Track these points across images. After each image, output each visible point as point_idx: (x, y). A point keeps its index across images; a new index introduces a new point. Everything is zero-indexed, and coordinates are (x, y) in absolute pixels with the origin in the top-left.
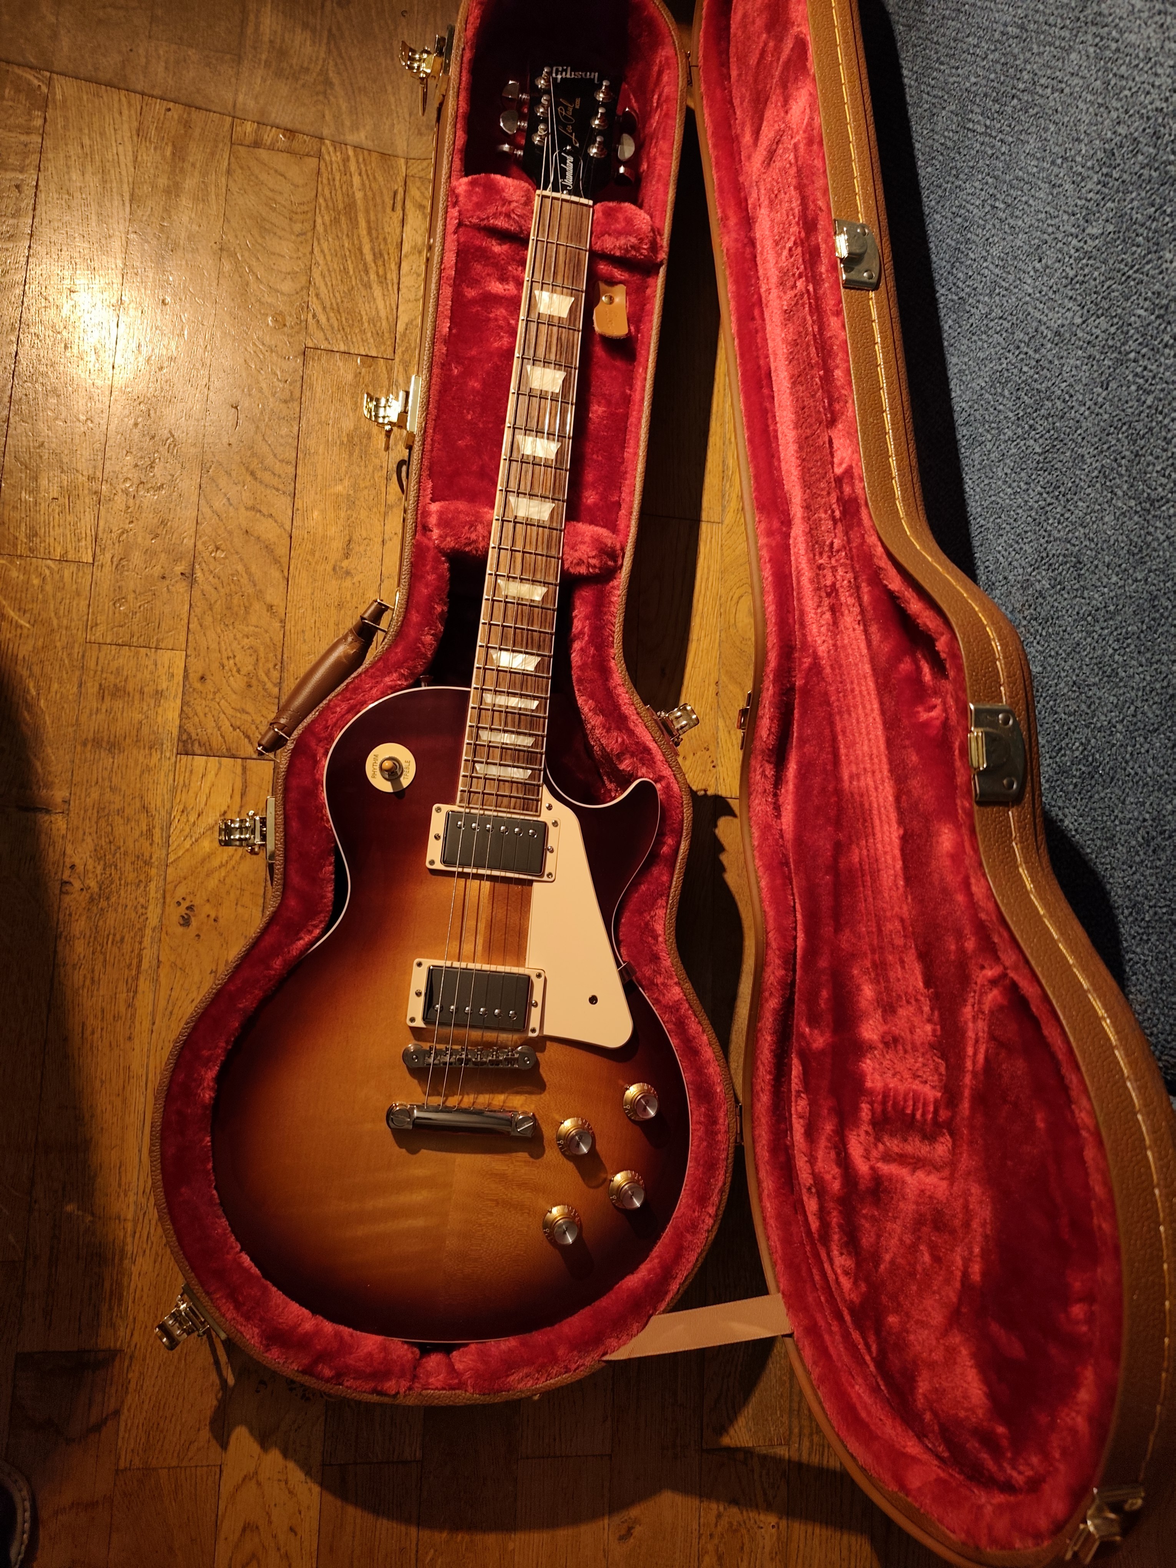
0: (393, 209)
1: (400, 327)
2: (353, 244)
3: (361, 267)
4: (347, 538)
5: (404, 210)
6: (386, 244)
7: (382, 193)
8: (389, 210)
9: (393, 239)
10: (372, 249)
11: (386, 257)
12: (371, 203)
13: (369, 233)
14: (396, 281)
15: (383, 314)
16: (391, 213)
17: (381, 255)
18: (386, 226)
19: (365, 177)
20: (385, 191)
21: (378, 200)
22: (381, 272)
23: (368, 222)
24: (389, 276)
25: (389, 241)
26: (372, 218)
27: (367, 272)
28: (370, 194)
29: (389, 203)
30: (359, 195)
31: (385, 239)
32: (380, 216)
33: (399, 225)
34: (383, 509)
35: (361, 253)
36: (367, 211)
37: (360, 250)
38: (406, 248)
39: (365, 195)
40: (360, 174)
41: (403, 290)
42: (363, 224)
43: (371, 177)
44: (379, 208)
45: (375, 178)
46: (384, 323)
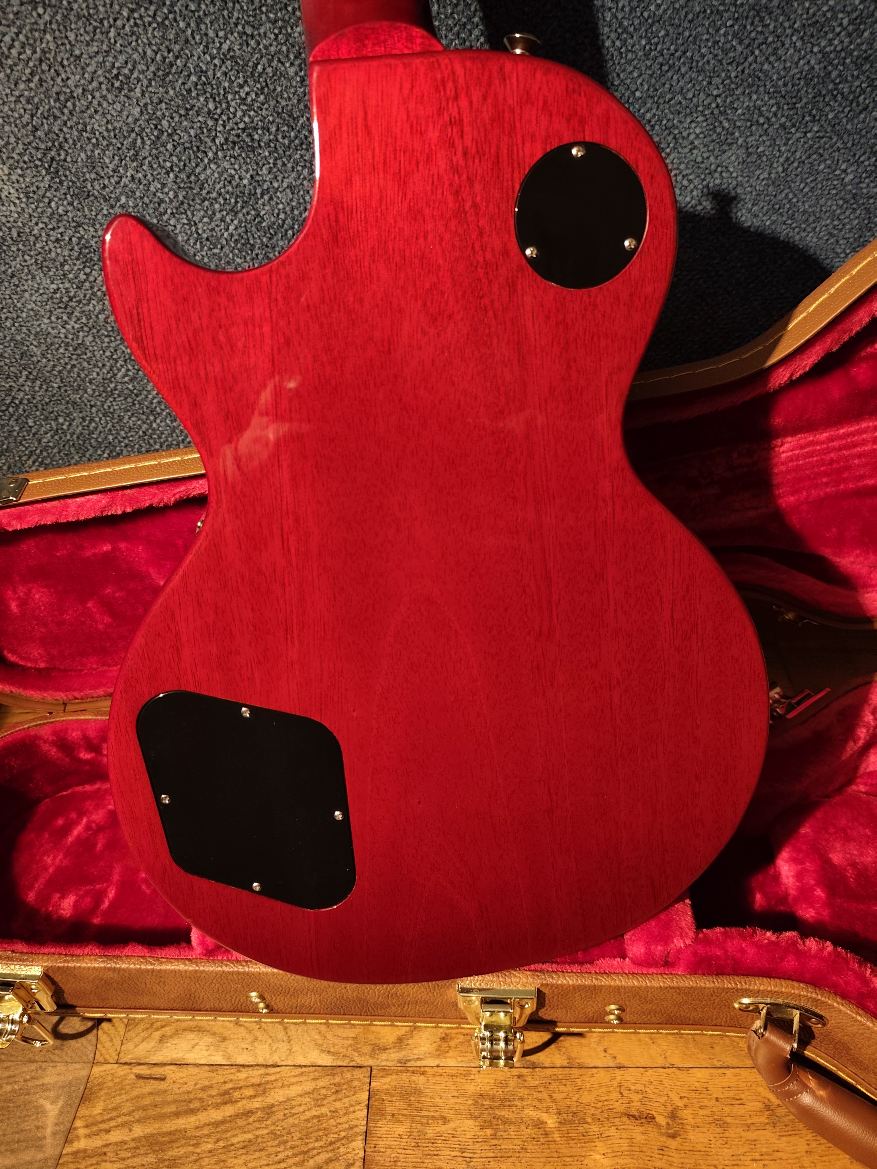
0: (163, 1079)
1: (326, 1060)
2: (208, 1136)
3: (240, 1122)
4: (625, 1119)
5: (165, 1064)
6: (211, 1087)
7: (137, 1097)
8: (163, 1086)
9: (203, 1077)
10: (217, 1106)
11: (230, 1086)
12: (151, 1112)
13: (193, 1112)
14: (262, 1071)
15: (309, 1086)
16: (168, 1081)
17: (226, 1093)
18: (185, 1088)
19: (113, 1123)
20: (135, 1093)
21: (147, 1101)
22: (250, 1092)
23: (177, 1114)
24: (257, 1080)
25: (207, 1083)
26: (173, 1108)
27: (249, 1113)
28: (137, 1115)
29: (154, 1085)
30: (138, 1131)
31: (204, 1089)
32: (170, 1098)
33: (184, 1069)
34: (575, 1071)
35: (223, 1122)
36: (162, 1117)
37: (217, 1124)
38: (218, 1059)
39: (138, 1121)
40: (107, 1131)
41: (276, 1059)
42: (181, 1123)
43: (114, 1114)
44: (159, 1099)
45: (115, 1109)
46: (321, 1083)
